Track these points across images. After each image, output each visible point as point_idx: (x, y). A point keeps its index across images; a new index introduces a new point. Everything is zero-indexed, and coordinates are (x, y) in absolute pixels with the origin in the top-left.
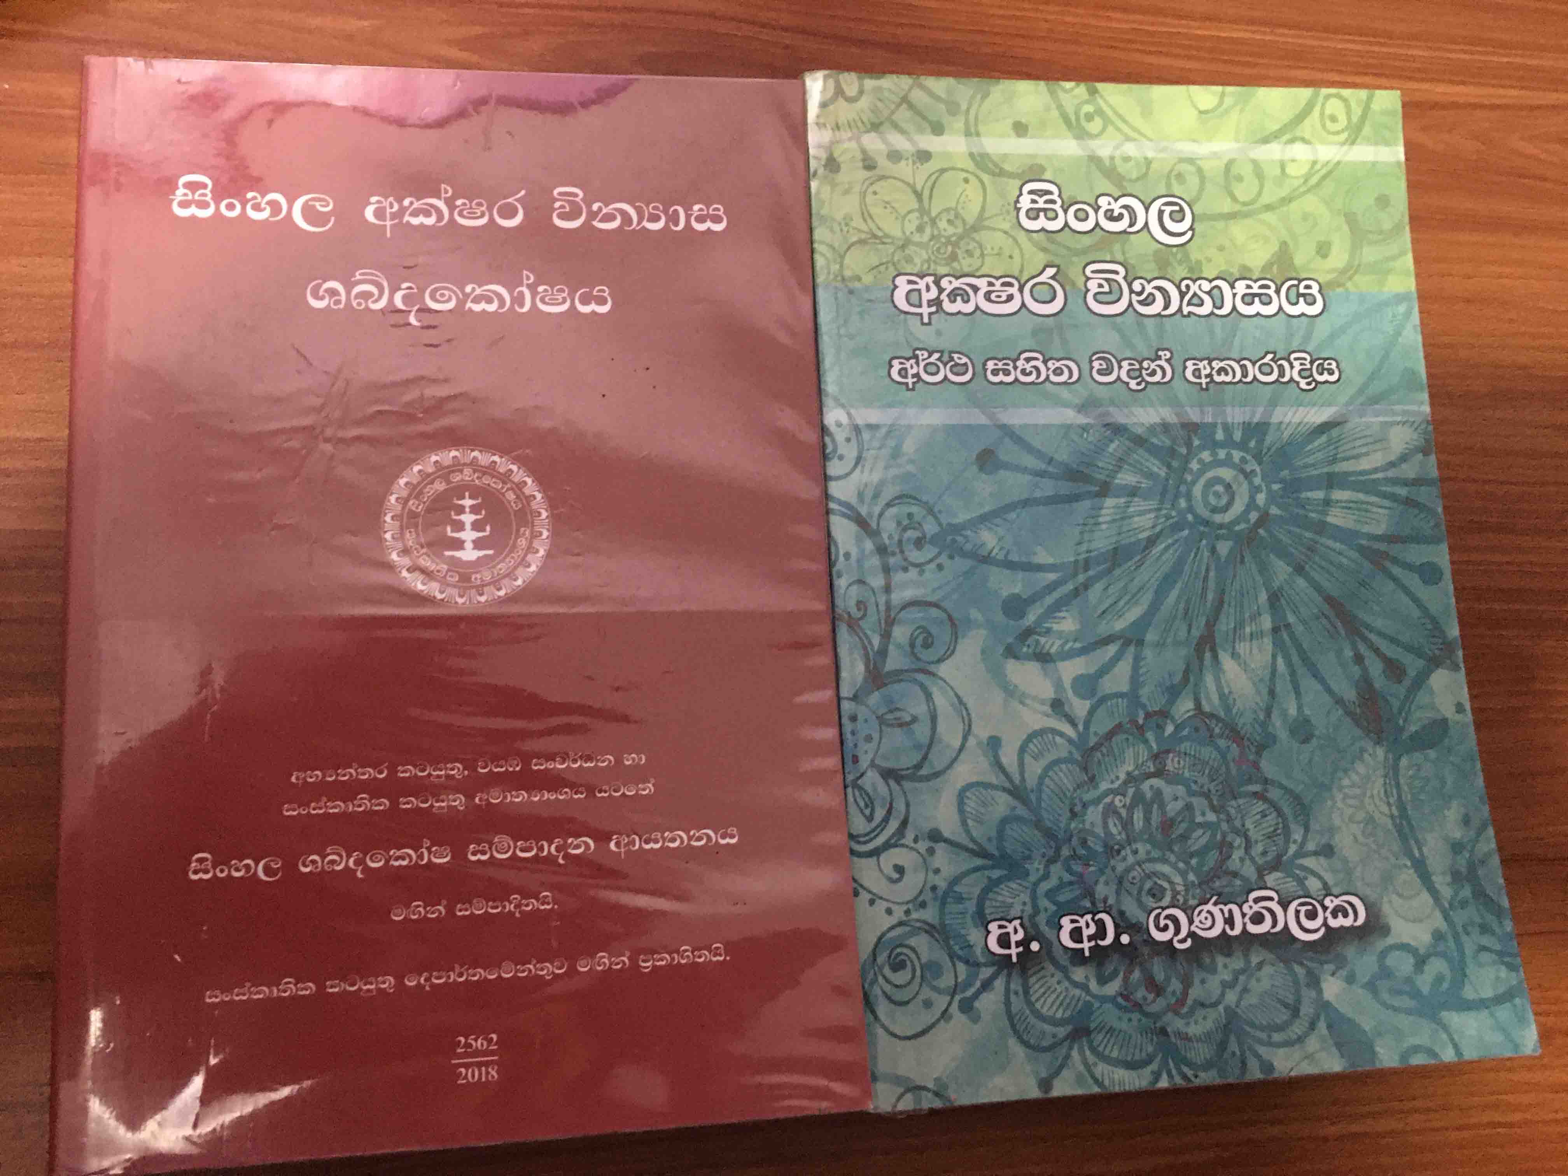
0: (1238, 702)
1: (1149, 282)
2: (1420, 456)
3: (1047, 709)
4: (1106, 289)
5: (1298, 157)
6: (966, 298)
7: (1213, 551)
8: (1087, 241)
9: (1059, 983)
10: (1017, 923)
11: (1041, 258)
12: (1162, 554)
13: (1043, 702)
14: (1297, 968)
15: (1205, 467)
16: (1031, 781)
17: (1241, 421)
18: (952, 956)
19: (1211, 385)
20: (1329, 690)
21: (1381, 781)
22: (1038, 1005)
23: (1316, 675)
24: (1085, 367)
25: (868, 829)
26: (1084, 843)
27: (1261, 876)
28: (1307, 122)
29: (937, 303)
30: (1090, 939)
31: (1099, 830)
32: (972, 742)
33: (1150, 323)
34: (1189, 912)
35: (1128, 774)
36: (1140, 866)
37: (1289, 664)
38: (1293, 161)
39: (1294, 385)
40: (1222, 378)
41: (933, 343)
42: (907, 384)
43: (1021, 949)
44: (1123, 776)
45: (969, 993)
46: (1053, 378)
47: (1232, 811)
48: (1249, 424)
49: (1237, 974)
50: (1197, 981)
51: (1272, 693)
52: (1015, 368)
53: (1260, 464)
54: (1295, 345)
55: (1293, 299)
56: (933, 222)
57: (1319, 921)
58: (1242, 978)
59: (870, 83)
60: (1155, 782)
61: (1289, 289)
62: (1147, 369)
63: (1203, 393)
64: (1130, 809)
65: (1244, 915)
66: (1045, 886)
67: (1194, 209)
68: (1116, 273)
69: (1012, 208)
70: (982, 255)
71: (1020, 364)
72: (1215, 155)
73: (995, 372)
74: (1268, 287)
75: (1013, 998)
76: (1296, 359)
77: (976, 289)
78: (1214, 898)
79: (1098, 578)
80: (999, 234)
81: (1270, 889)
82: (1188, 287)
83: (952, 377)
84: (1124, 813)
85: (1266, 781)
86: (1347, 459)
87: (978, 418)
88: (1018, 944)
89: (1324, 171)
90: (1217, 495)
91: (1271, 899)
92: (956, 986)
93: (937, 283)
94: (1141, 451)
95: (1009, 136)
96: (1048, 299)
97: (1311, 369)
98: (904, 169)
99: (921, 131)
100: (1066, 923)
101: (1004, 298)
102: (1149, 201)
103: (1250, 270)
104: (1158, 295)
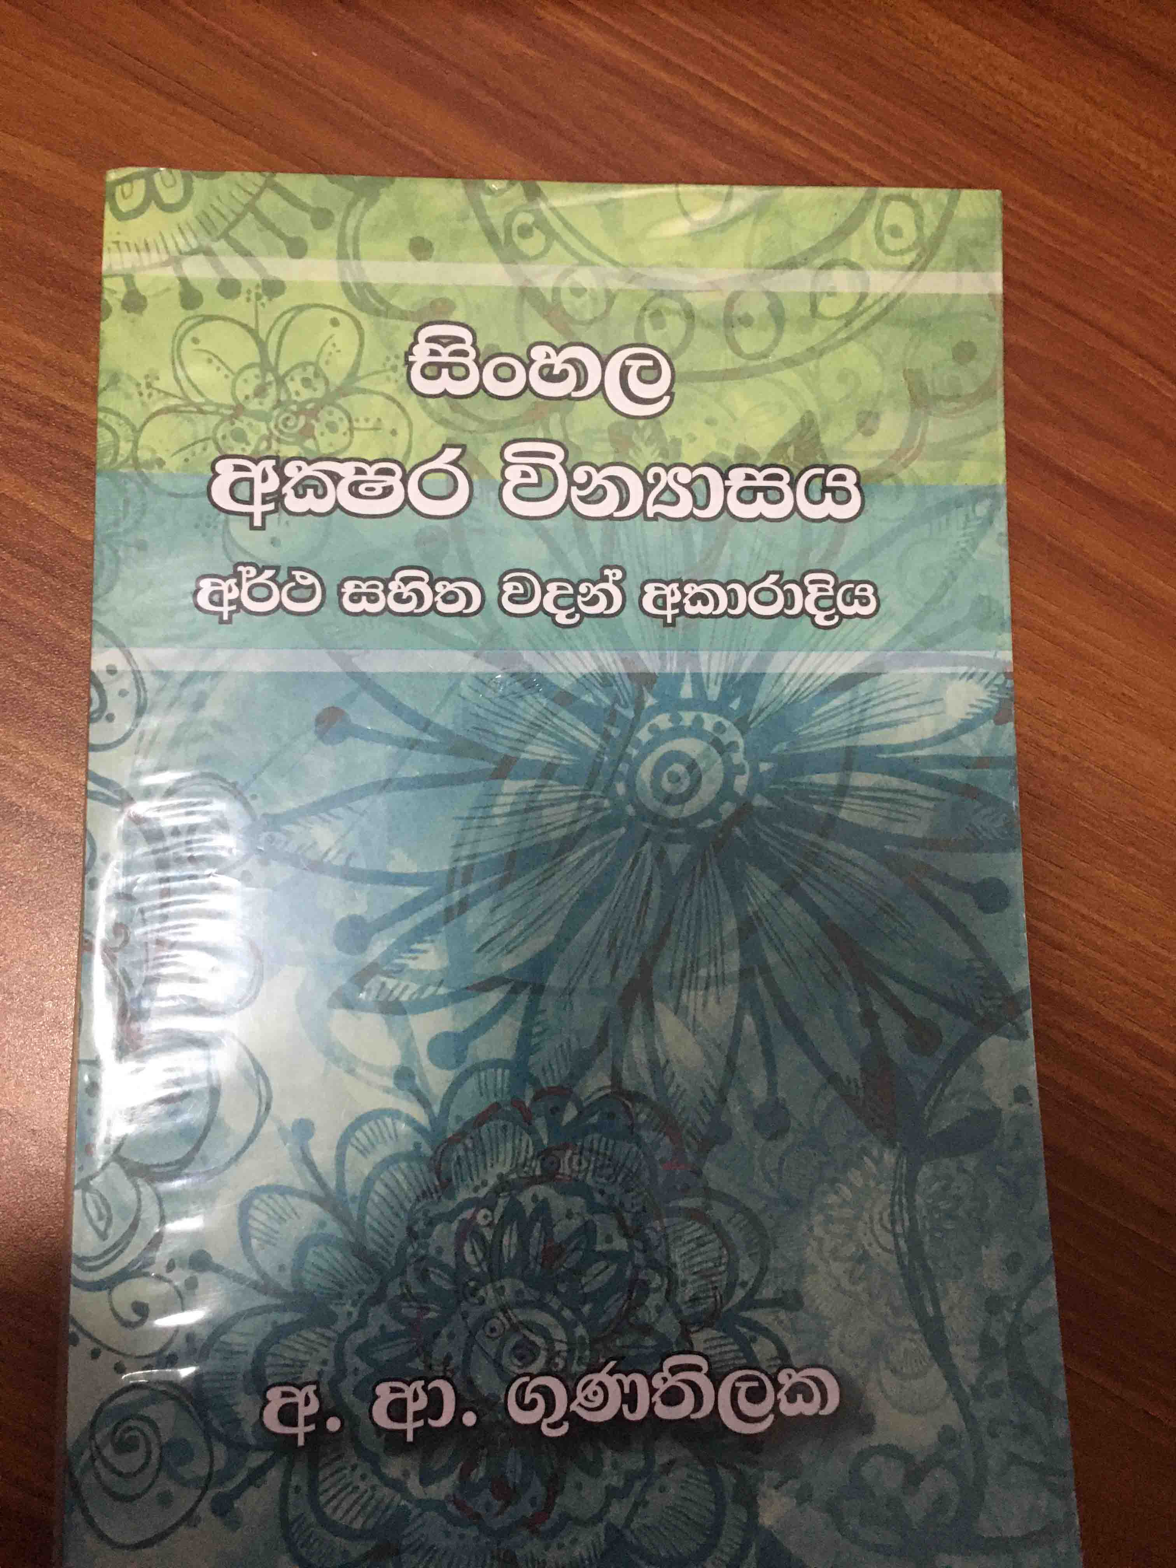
0: (678, 1079)
1: (598, 470)
2: (990, 725)
3: (390, 1083)
4: (534, 479)
5: (839, 290)
6: (320, 492)
7: (660, 857)
8: (508, 410)
9: (363, 1477)
10: (310, 1389)
11: (441, 434)
12: (582, 862)
13: (380, 1071)
14: (723, 1472)
15: (659, 736)
16: (353, 1186)
17: (722, 670)
18: (209, 1434)
19: (679, 619)
20: (820, 1064)
21: (887, 1199)
22: (328, 1511)
23: (802, 1040)
24: (492, 592)
25: (100, 1251)
26: (423, 1277)
27: (685, 1334)
28: (855, 237)
29: (278, 498)
30: (417, 1416)
31: (449, 1258)
32: (269, 1127)
33: (595, 531)
34: (570, 1384)
35: (500, 1177)
36: (505, 1312)
37: (762, 1023)
38: (830, 294)
39: (806, 620)
40: (699, 608)
41: (264, 553)
42: (221, 614)
43: (312, 1427)
44: (492, 1181)
45: (231, 1486)
46: (442, 607)
47: (652, 1236)
48: (734, 676)
49: (630, 1478)
50: (569, 1485)
51: (731, 1064)
52: (386, 591)
53: (743, 733)
54: (813, 561)
55: (817, 497)
56: (281, 381)
57: (767, 1405)
58: (638, 1486)
59: (200, 185)
60: (542, 1191)
61: (809, 481)
62: (584, 595)
63: (667, 630)
64: (499, 1229)
65: (653, 1391)
66: (359, 1338)
67: (675, 363)
68: (551, 456)
69: (402, 361)
70: (351, 429)
71: (393, 586)
72: (714, 286)
73: (355, 598)
74: (779, 478)
75: (292, 1497)
76: (812, 582)
77: (336, 478)
78: (612, 1364)
79: (481, 895)
80: (378, 400)
81: (699, 1354)
82: (657, 477)
83: (289, 604)
84: (488, 1234)
85: (708, 1193)
86: (881, 726)
87: (325, 663)
88: (308, 1420)
89: (876, 310)
90: (676, 779)
91: (698, 1369)
92: (210, 1475)
93: (279, 469)
94: (564, 713)
95: (404, 260)
96: (445, 494)
97: (834, 598)
98: (240, 308)
99: (272, 252)
100: (384, 1392)
101: (379, 491)
102: (609, 352)
103: (754, 453)
104: (611, 487)
